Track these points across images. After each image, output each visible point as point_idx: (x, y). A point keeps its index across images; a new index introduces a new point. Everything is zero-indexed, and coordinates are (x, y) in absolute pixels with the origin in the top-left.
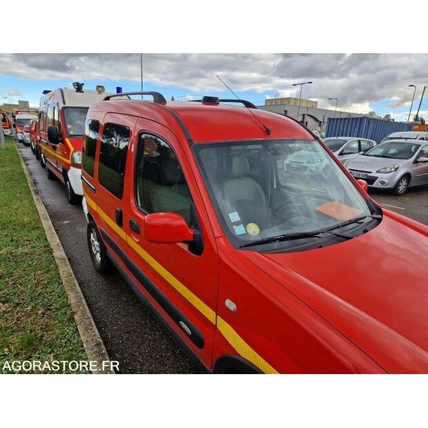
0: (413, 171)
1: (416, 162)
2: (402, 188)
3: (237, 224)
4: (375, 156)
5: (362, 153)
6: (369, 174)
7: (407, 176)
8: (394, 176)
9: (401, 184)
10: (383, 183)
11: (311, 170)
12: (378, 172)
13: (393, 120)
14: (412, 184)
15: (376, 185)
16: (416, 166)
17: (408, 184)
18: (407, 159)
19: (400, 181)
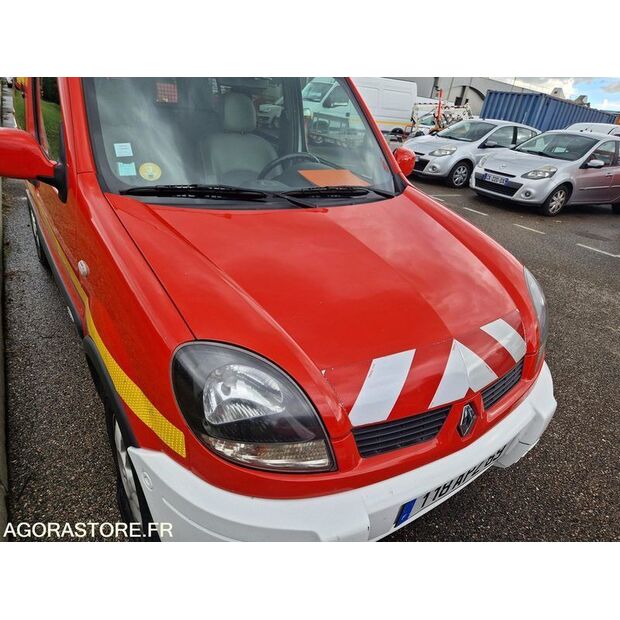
0: (578, 180)
1: (585, 166)
2: (555, 204)
3: (125, 160)
4: (529, 152)
5: (513, 146)
6: (510, 179)
7: (567, 187)
8: (547, 184)
9: (555, 198)
10: (528, 194)
11: (433, 167)
12: (525, 176)
13: (589, 104)
14: (573, 201)
15: (519, 196)
16: (585, 173)
17: (567, 200)
18: (572, 160)
19: (554, 193)
